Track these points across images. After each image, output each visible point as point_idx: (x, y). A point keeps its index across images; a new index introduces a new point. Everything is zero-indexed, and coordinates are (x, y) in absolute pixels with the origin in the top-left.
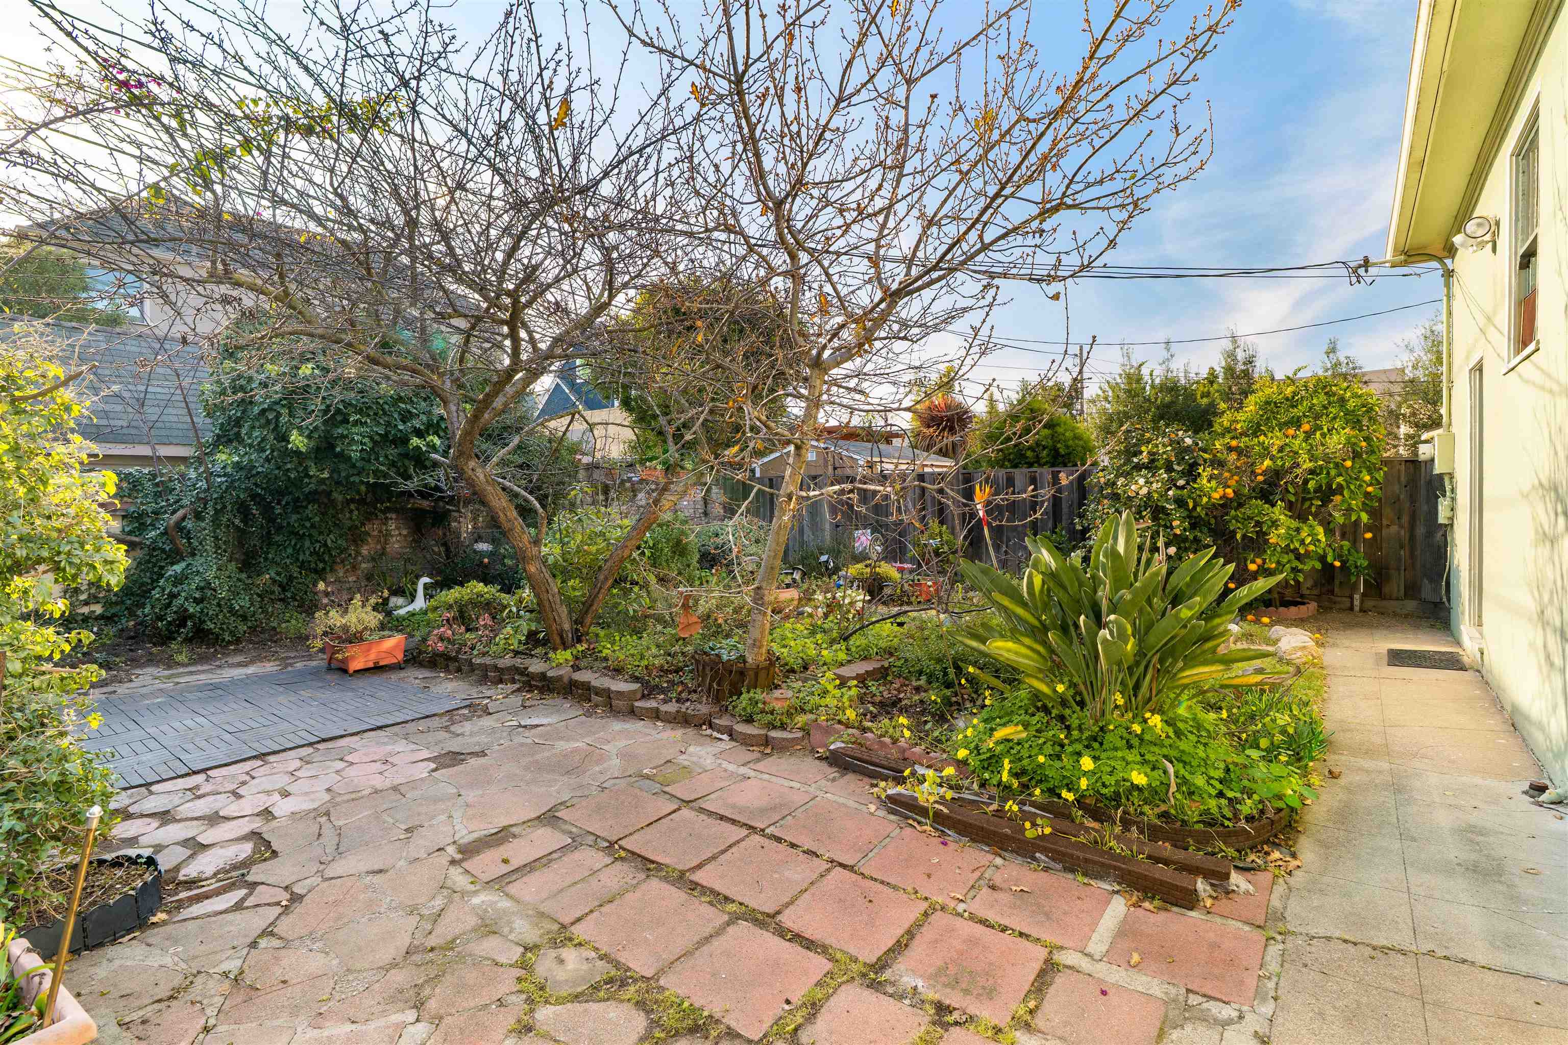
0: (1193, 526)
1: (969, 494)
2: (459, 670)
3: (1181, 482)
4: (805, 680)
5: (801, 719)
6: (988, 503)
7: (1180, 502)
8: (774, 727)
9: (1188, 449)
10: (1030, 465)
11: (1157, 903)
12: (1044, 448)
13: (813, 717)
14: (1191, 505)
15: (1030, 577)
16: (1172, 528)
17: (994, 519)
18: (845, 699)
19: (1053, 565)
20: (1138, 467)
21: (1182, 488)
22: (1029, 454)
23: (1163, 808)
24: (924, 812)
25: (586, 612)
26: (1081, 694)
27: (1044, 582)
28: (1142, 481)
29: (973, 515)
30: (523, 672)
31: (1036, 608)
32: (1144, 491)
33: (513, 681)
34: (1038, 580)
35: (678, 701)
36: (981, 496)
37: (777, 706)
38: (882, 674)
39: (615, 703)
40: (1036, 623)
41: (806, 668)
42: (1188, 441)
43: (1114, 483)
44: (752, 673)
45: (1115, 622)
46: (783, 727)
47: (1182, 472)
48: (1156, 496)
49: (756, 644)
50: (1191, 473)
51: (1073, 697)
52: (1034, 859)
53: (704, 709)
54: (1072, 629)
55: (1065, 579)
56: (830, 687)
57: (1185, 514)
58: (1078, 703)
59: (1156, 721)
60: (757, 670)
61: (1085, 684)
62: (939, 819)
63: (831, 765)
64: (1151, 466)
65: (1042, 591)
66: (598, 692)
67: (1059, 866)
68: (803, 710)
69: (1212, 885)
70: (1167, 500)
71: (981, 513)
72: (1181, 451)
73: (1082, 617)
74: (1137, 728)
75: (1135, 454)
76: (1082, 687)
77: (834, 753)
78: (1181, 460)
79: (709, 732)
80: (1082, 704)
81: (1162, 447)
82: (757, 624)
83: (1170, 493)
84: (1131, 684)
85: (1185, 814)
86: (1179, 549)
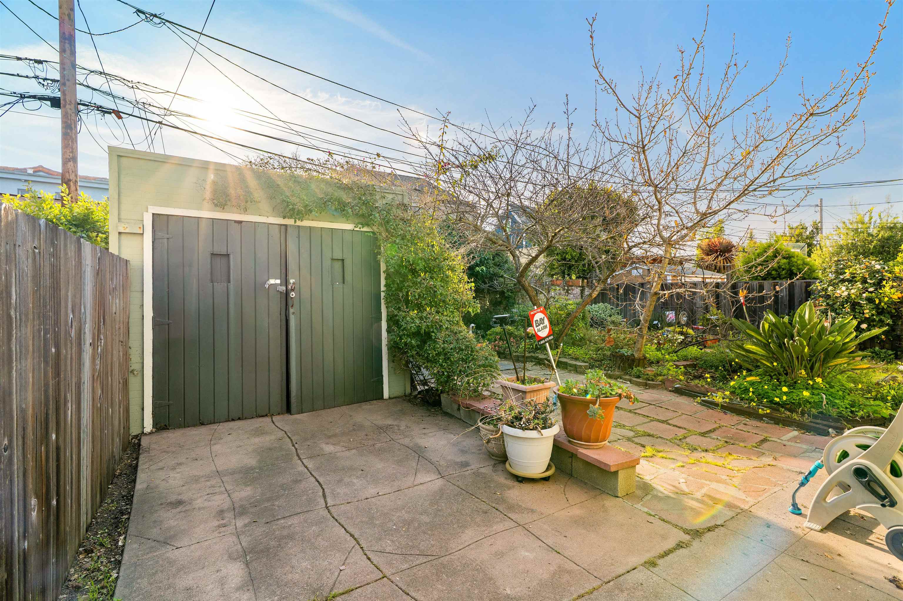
0: (879, 314)
1: (736, 293)
2: (505, 358)
3: (871, 289)
4: (659, 366)
5: (660, 378)
6: (746, 297)
7: (870, 300)
8: (649, 380)
9: (878, 271)
10: (774, 279)
11: (812, 433)
12: (783, 269)
13: (666, 377)
14: (877, 301)
15: (763, 324)
16: (863, 313)
17: (749, 303)
18: (679, 372)
19: (774, 320)
20: (843, 281)
21: (871, 292)
22: (773, 272)
23: (820, 410)
24: (717, 405)
25: (560, 337)
26: (786, 371)
27: (769, 327)
28: (844, 288)
29: (738, 301)
30: (536, 358)
31: (766, 336)
32: (846, 293)
33: (532, 362)
34: (767, 326)
35: (605, 370)
36: (742, 295)
37: (650, 373)
38: (694, 366)
39: (578, 370)
40: (766, 342)
41: (658, 362)
42: (878, 267)
43: (827, 289)
44: (637, 361)
45: (798, 340)
46: (653, 380)
47: (874, 284)
48: (853, 296)
49: (639, 350)
50: (879, 285)
51: (783, 372)
52: (763, 420)
53: (617, 373)
54: (783, 346)
55: (780, 327)
56: (671, 368)
57: (874, 306)
58: (785, 374)
59: (819, 380)
60: (639, 360)
61: (788, 367)
62: (723, 407)
63: (675, 393)
64: (852, 281)
65: (769, 330)
66: (571, 365)
67: (772, 422)
68: (661, 375)
69: (836, 432)
70: (861, 299)
71: (742, 301)
72: (873, 273)
73: (786, 340)
74: (811, 382)
75: (841, 274)
76: (787, 368)
77: (676, 388)
78: (872, 276)
79: (621, 380)
80: (786, 374)
81: (859, 270)
82: (640, 342)
83: (864, 295)
84: (808, 367)
85: (830, 412)
86: (869, 325)
